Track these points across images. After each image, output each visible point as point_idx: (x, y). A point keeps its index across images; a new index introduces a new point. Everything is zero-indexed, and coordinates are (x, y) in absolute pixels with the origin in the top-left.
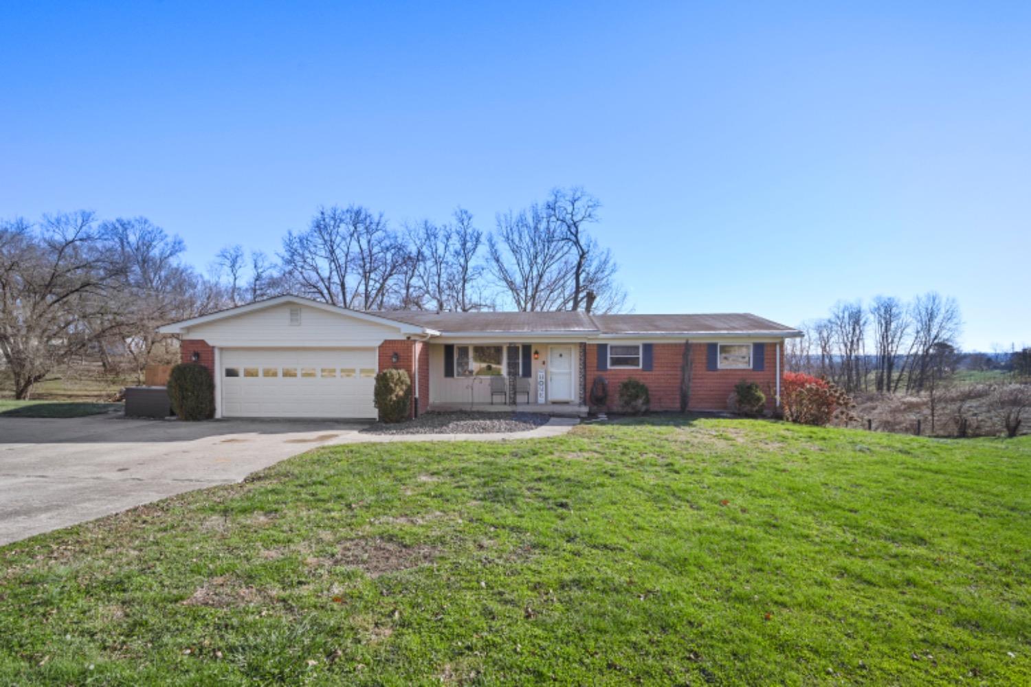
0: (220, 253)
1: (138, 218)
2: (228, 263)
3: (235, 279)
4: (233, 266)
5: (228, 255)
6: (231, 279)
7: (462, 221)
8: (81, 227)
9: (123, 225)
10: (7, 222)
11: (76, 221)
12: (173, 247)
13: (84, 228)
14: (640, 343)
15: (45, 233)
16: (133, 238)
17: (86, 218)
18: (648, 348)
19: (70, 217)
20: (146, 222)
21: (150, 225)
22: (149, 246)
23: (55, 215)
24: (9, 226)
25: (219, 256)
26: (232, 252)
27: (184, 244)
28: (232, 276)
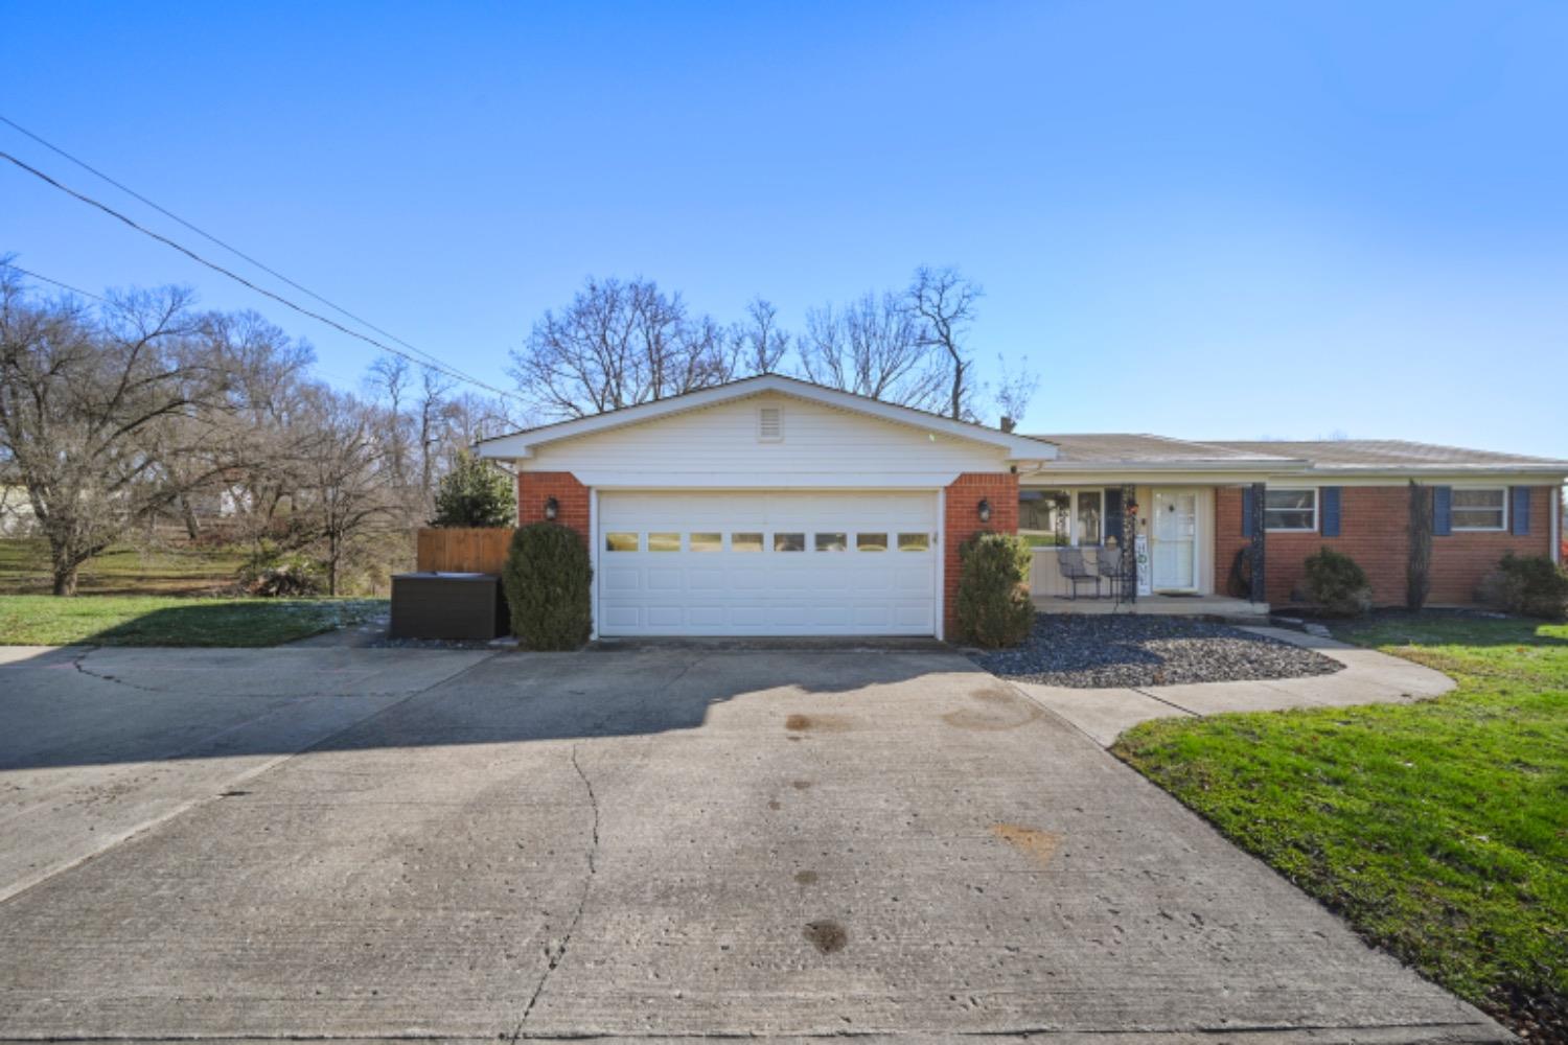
0: (373, 365)
1: (245, 311)
2: (385, 379)
3: (396, 403)
4: (394, 383)
5: (386, 368)
6: (390, 403)
7: (758, 318)
8: (169, 314)
9: (221, 322)
10: (45, 301)
11: (161, 302)
12: (298, 356)
13: (175, 314)
14: (1314, 485)
15: (110, 320)
16: (236, 340)
17: (179, 296)
18: (1330, 495)
19: (153, 297)
20: (257, 317)
21: (263, 322)
22: (265, 349)
23: (127, 292)
24: (49, 307)
25: (372, 369)
26: (391, 362)
27: (314, 351)
28: (391, 397)
